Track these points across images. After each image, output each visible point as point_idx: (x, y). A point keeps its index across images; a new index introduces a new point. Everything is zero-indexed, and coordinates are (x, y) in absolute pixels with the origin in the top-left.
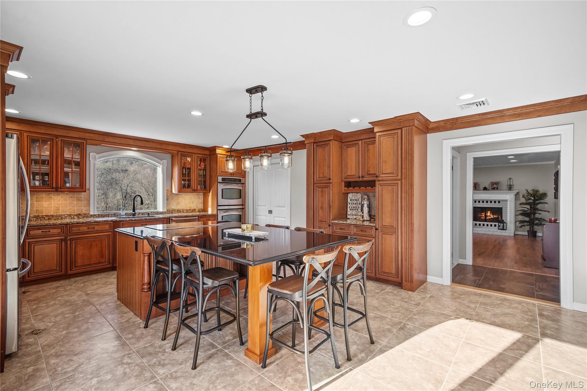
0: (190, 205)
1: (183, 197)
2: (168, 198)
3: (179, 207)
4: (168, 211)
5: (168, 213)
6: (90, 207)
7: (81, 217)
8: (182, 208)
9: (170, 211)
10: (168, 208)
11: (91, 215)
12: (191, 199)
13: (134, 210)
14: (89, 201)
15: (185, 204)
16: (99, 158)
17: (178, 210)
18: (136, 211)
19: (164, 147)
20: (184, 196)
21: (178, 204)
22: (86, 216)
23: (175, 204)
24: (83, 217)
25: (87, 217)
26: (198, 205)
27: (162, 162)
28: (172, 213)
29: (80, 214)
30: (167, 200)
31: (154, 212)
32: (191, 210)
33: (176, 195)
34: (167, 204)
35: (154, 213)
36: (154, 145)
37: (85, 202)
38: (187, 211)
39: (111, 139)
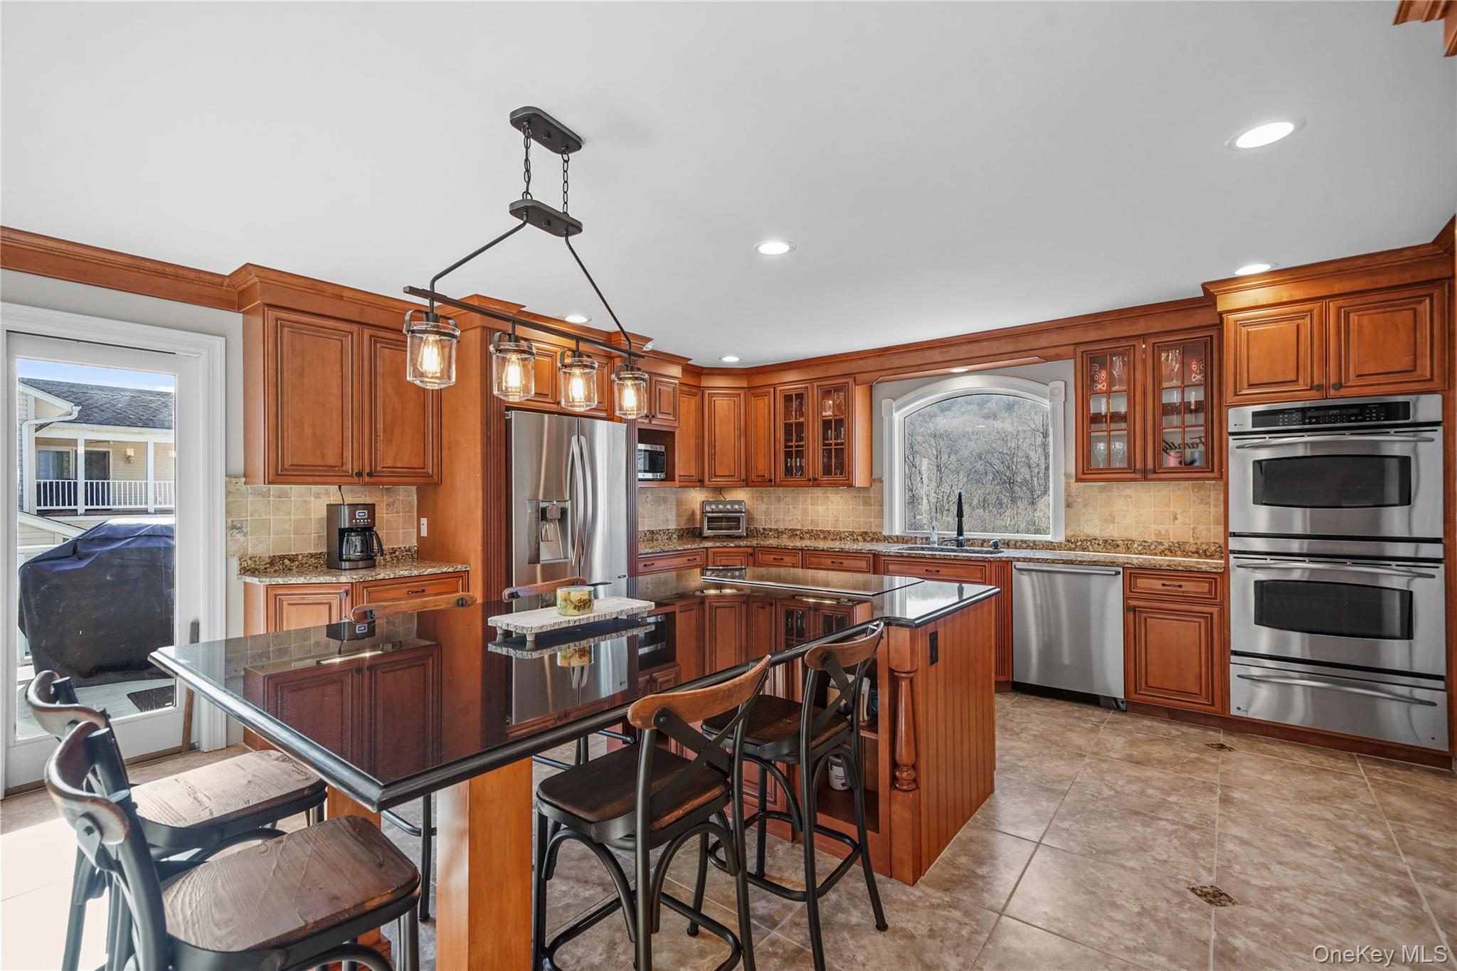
0: (1162, 528)
1: (1130, 497)
2: (1070, 500)
3: (1112, 532)
4: (1068, 541)
5: (1070, 549)
6: (883, 518)
7: (868, 539)
8: (1126, 535)
9: (1076, 542)
10: (1072, 533)
11: (885, 537)
12: (1168, 505)
13: (960, 532)
14: (882, 505)
15: (1137, 522)
16: (898, 409)
17: (1106, 541)
18: (967, 535)
19: (1023, 344)
20: (1133, 494)
21: (1111, 519)
22: (877, 538)
23: (1097, 521)
24: (872, 540)
25: (878, 540)
26: (1201, 527)
27: (1047, 389)
28: (1084, 550)
29: (866, 533)
30: (1068, 505)
31: (1025, 542)
32: (1161, 543)
33: (1100, 492)
34: (1067, 519)
35: (1024, 545)
36: (995, 347)
37: (876, 508)
38: (1146, 548)
39: (896, 361)
